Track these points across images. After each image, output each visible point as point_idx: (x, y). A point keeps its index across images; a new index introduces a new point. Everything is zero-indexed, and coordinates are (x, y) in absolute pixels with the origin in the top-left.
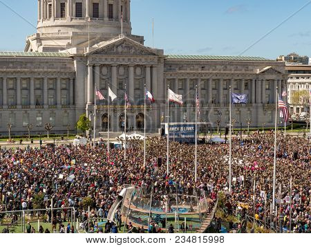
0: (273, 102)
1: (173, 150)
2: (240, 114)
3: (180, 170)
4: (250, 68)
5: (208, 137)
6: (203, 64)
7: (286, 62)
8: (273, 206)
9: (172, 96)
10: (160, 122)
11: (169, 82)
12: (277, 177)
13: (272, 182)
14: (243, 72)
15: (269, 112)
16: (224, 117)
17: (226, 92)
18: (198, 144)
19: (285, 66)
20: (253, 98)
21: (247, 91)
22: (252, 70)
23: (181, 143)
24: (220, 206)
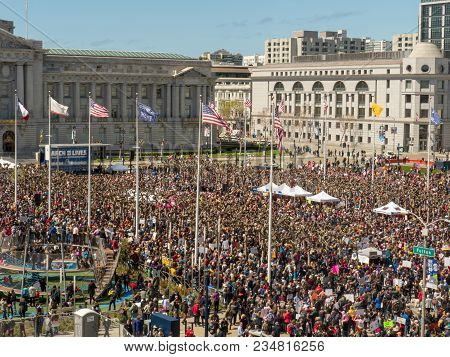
0: (196, 116)
1: (56, 183)
2: (150, 132)
3: (67, 210)
4: (164, 68)
5: (106, 164)
6: (99, 62)
7: (213, 62)
8: (194, 256)
9: (55, 107)
10: (38, 143)
11: (50, 87)
12: (201, 218)
13: (194, 224)
14: (155, 73)
15: (190, 130)
16: (128, 137)
17: (131, 101)
18: (92, 173)
19: (211, 66)
20: (169, 109)
21: (160, 101)
22: (167, 72)
23: (68, 173)
24: (123, 260)
